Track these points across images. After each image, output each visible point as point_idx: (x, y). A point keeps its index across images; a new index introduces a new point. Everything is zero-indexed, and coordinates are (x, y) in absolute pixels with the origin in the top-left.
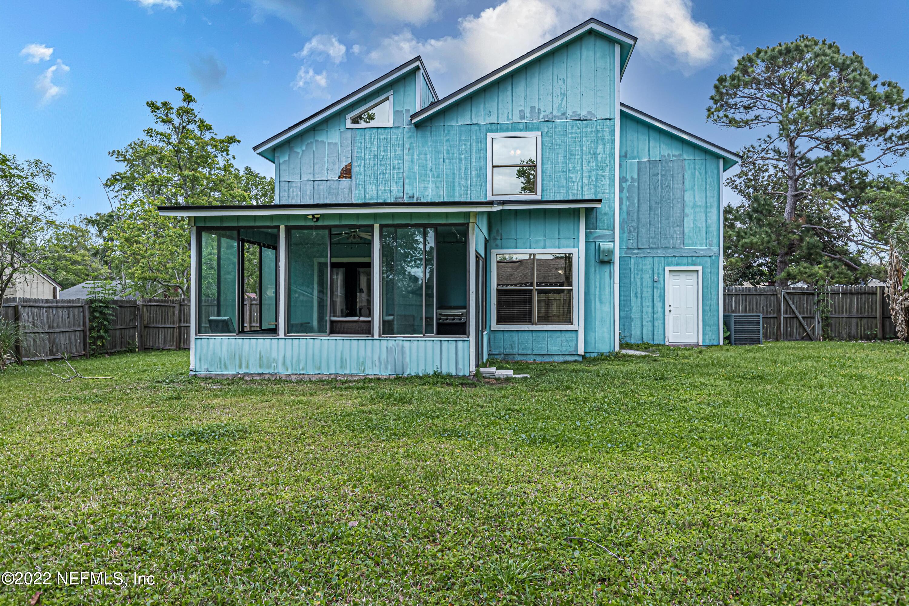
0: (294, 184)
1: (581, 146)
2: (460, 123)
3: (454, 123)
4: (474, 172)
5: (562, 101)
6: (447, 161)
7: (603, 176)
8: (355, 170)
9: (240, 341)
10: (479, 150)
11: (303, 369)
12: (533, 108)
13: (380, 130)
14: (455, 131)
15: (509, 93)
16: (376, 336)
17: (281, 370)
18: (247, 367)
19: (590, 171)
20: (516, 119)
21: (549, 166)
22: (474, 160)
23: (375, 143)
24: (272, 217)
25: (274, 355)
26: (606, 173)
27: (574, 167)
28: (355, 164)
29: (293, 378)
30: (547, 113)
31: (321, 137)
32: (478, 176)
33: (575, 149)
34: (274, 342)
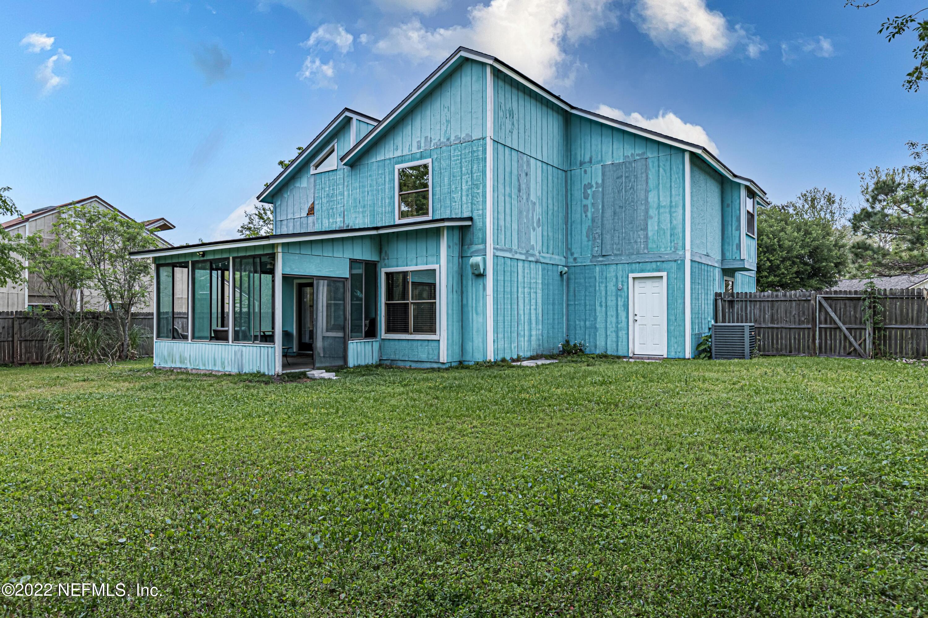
0: (283, 223)
1: (461, 168)
2: (378, 159)
3: (374, 160)
4: (387, 201)
5: (447, 127)
6: (370, 193)
7: (478, 193)
8: (316, 207)
9: (172, 344)
10: (390, 181)
11: (198, 365)
12: (426, 138)
13: (330, 173)
14: (374, 167)
15: (410, 127)
16: (230, 343)
17: (189, 367)
18: (175, 362)
19: (468, 190)
20: (415, 150)
21: (437, 189)
22: (387, 190)
23: (327, 184)
24: (186, 254)
25: (186, 354)
26: (480, 191)
27: (456, 188)
28: (316, 202)
29: (194, 372)
30: (436, 141)
31: (298, 184)
32: (390, 203)
33: (456, 170)
34: (186, 345)
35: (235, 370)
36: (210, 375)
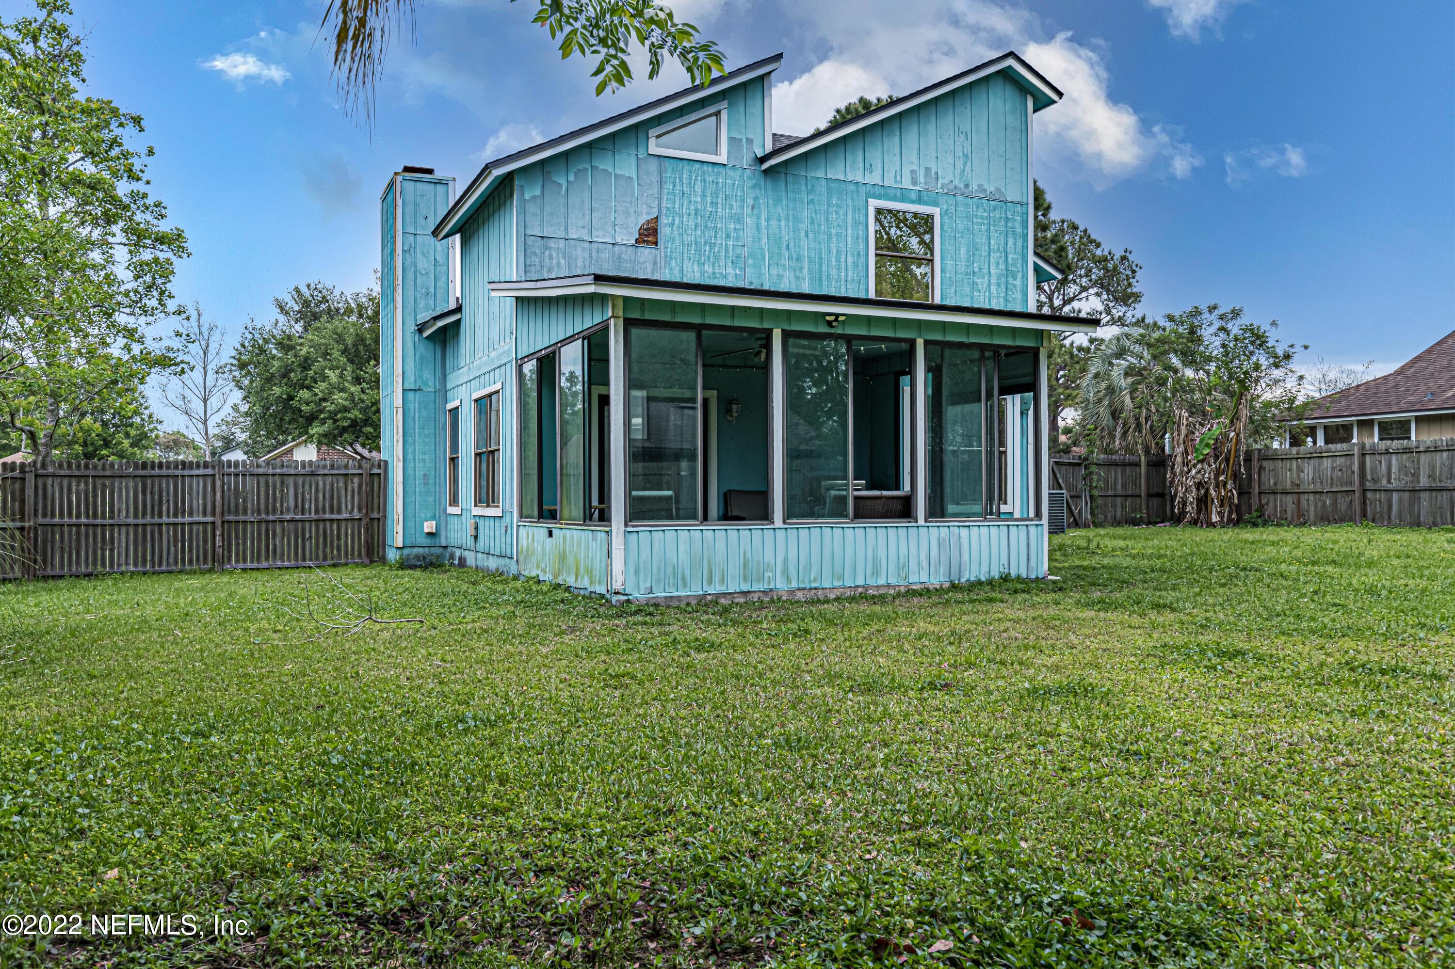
0: (552, 244)
1: (989, 239)
2: (830, 176)
3: (820, 174)
4: (850, 259)
5: (965, 164)
6: (811, 235)
7: (1014, 286)
8: (664, 231)
9: (708, 535)
10: (856, 223)
11: (815, 580)
12: (928, 170)
13: (706, 167)
14: (822, 187)
15: (896, 140)
16: (921, 521)
17: (780, 584)
18: (722, 581)
19: (999, 277)
20: (907, 184)
21: (949, 263)
22: (849, 240)
23: (699, 188)
25: (769, 557)
26: (1018, 282)
27: (980, 269)
28: (664, 220)
29: (799, 595)
30: (946, 181)
31: (604, 163)
32: (856, 265)
33: (981, 240)
34: (769, 534)
35: (938, 579)
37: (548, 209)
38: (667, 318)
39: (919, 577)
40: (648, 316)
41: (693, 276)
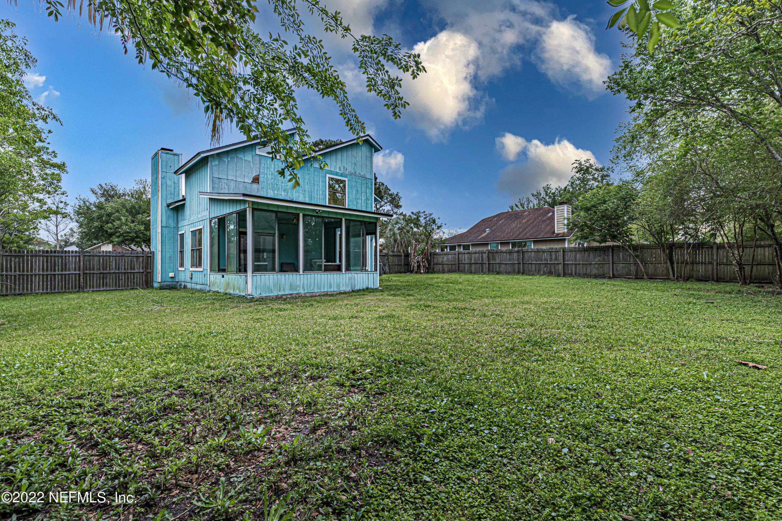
0: (222, 181)
1: (362, 189)
2: (315, 166)
3: (312, 166)
4: (321, 192)
5: (355, 166)
6: (309, 184)
8: (261, 179)
9: (279, 276)
10: (323, 181)
11: (312, 290)
12: (344, 167)
14: (312, 170)
15: (335, 157)
16: (344, 272)
17: (302, 291)
18: (284, 290)
19: (364, 201)
20: (338, 171)
21: (350, 197)
22: (321, 186)
23: (273, 166)
24: (296, 208)
25: (298, 283)
27: (359, 197)
28: (261, 176)
29: (308, 295)
30: (349, 171)
31: (241, 156)
32: (322, 194)
33: (359, 189)
34: (298, 276)
35: (349, 289)
36: (326, 294)
37: (221, 169)
38: (266, 208)
39: (343, 289)
40: (260, 207)
41: (271, 195)
